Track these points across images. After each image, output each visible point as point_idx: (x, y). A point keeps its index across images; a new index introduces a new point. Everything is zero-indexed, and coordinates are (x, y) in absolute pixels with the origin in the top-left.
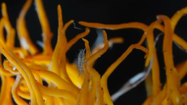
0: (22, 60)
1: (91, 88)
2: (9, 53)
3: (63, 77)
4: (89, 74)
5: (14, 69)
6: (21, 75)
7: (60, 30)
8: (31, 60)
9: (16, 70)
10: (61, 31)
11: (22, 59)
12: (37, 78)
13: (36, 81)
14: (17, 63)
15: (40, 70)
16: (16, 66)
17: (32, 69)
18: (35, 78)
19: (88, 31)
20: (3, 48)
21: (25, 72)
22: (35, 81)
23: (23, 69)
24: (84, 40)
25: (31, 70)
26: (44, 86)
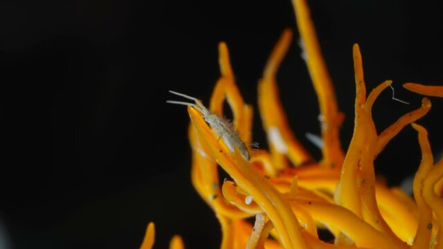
0: (266, 179)
1: (436, 243)
2: (236, 162)
3: (368, 218)
4: (429, 208)
5: (248, 201)
6: (264, 214)
7: (360, 105)
8: (291, 180)
9: (254, 204)
10: (363, 107)
11: (266, 176)
12: (303, 222)
13: (302, 228)
14: (254, 186)
15: (310, 203)
16: (252, 195)
17: (293, 200)
18: (300, 221)
19: (427, 106)
20: (221, 151)
21: (274, 208)
22: (300, 230)
23: (269, 201)
24: (416, 126)
25: (288, 202)
26: (322, 242)
